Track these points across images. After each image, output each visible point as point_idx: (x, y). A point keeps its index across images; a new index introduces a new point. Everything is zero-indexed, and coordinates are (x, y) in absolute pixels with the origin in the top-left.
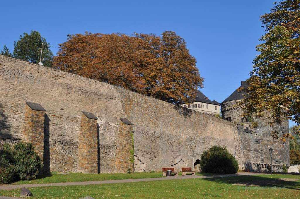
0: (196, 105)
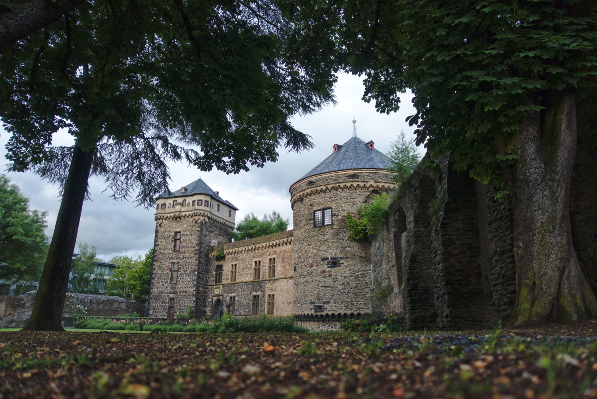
0: (201, 200)
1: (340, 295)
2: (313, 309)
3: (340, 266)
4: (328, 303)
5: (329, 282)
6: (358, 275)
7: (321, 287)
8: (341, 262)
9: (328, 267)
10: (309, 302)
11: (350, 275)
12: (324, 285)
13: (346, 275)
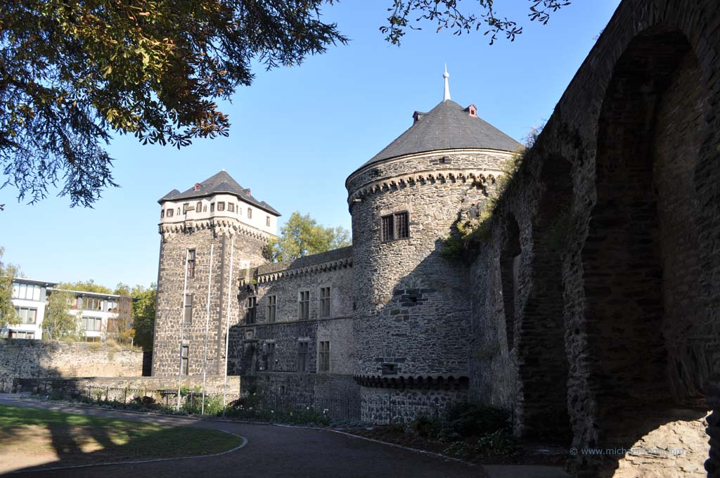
1: (421, 348)
2: (380, 369)
3: (421, 304)
4: (403, 360)
5: (405, 327)
6: (449, 317)
7: (393, 335)
8: (423, 297)
9: (403, 305)
10: (374, 358)
11: (437, 317)
12: (397, 332)
13: (431, 318)
